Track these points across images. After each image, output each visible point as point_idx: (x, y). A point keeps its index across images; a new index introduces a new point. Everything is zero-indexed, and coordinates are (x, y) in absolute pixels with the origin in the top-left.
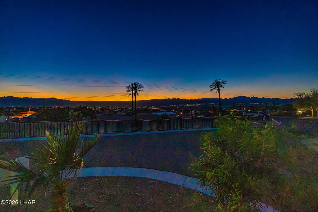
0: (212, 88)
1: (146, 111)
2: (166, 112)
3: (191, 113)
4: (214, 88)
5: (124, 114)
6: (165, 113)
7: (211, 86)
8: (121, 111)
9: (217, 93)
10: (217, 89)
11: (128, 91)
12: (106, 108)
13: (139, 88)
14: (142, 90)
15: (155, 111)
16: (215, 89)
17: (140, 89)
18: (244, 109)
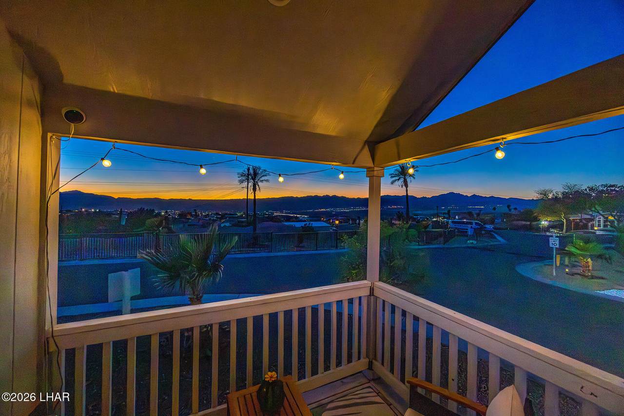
0: (394, 179)
1: (272, 219)
2: (311, 221)
3: (359, 224)
4: (397, 178)
5: (227, 224)
6: (308, 223)
7: (391, 174)
8: (221, 219)
9: (402, 186)
10: (402, 180)
11: (241, 182)
12: (190, 214)
13: (262, 176)
14: (267, 181)
15: (288, 219)
16: (399, 179)
17: (263, 178)
18: (457, 217)
